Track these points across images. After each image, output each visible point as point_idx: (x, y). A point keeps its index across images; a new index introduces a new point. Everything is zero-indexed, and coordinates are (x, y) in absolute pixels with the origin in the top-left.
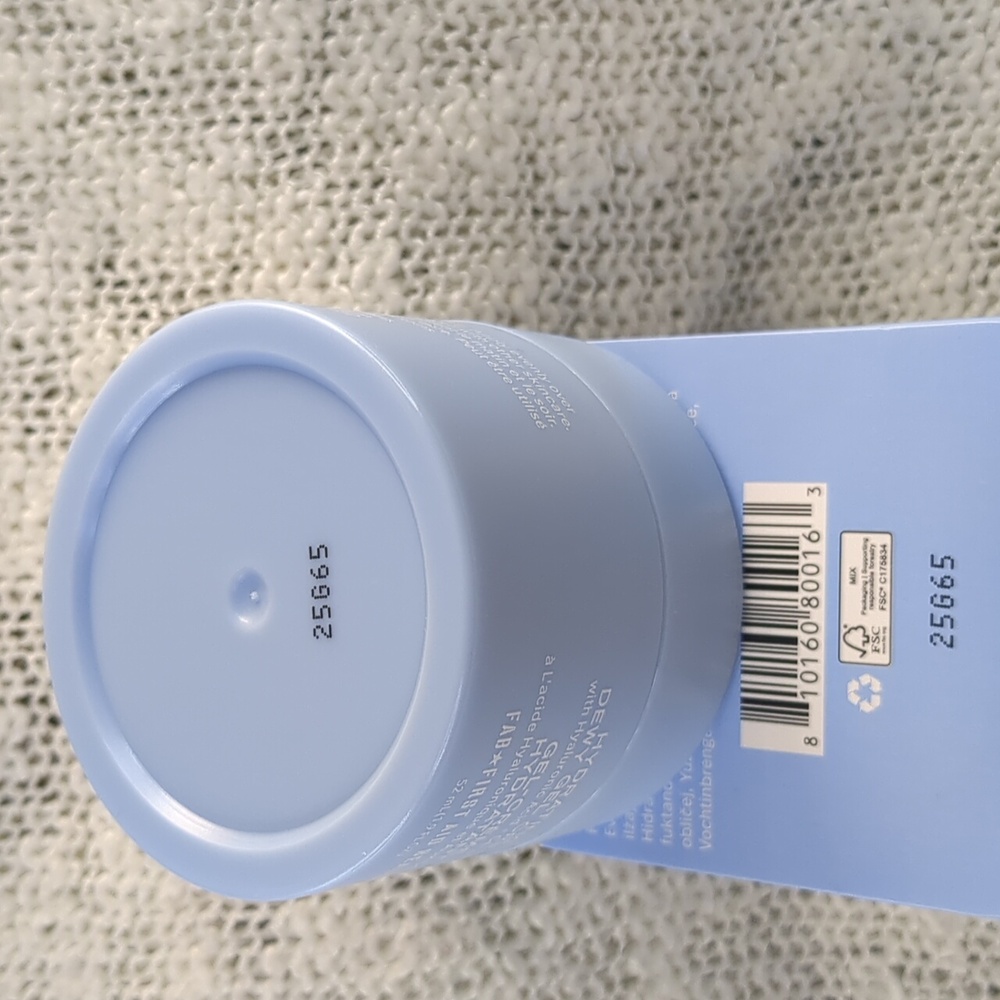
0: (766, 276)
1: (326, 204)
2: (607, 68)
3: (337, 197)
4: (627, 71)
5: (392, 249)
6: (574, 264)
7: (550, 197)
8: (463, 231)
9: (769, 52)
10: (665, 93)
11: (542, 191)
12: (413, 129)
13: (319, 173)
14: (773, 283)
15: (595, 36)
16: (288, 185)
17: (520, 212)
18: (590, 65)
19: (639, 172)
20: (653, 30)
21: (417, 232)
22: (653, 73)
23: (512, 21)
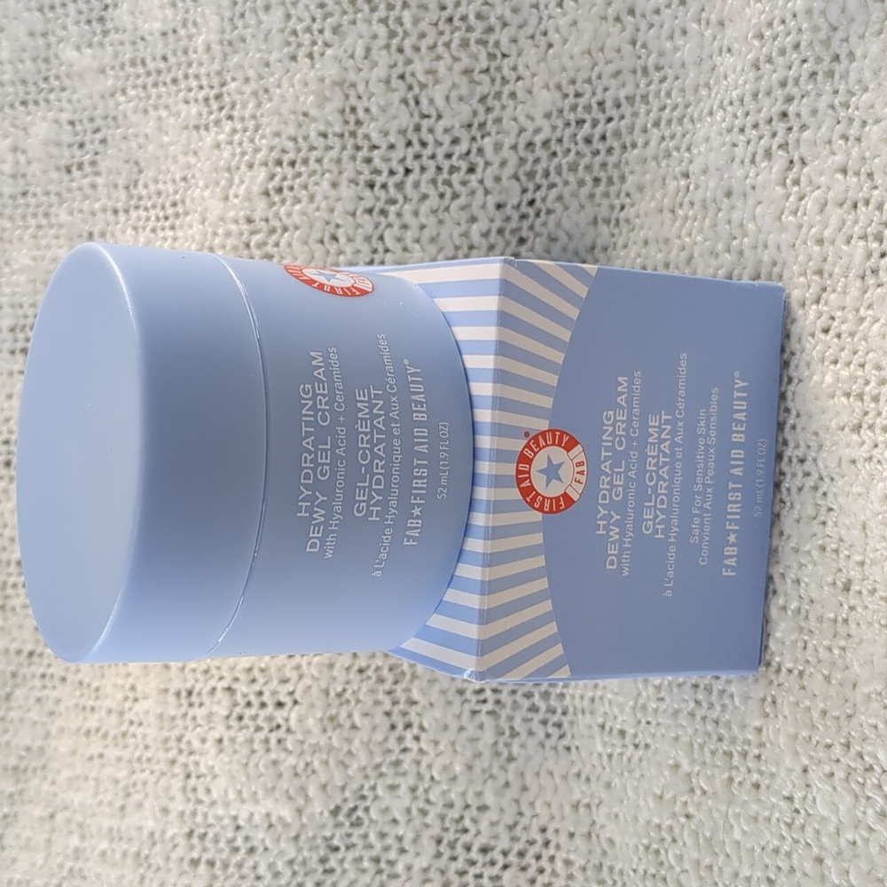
0: (554, 193)
1: (231, 143)
2: (407, 43)
3: (237, 138)
4: (424, 44)
5: (262, 174)
6: (384, 186)
7: (367, 137)
8: (305, 162)
9: (542, 27)
10: (456, 59)
11: (361, 132)
12: (278, 91)
13: (229, 122)
14: (560, 198)
15: (399, 21)
16: (214, 129)
17: (344, 148)
18: (395, 42)
19: (439, 117)
20: (445, 14)
21: (279, 163)
22: (447, 45)
23: (337, 15)
